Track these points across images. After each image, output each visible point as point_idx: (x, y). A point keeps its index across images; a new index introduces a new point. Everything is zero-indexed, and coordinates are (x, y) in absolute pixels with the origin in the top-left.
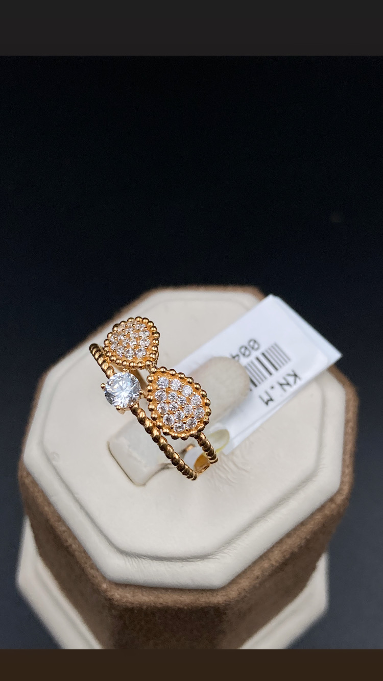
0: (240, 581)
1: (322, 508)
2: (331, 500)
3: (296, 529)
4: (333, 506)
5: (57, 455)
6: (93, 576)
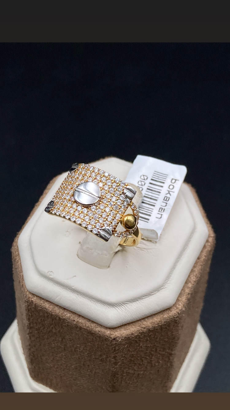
0: (180, 299)
1: (205, 247)
2: (207, 241)
3: (196, 263)
4: (209, 244)
5: (52, 271)
6: (99, 331)
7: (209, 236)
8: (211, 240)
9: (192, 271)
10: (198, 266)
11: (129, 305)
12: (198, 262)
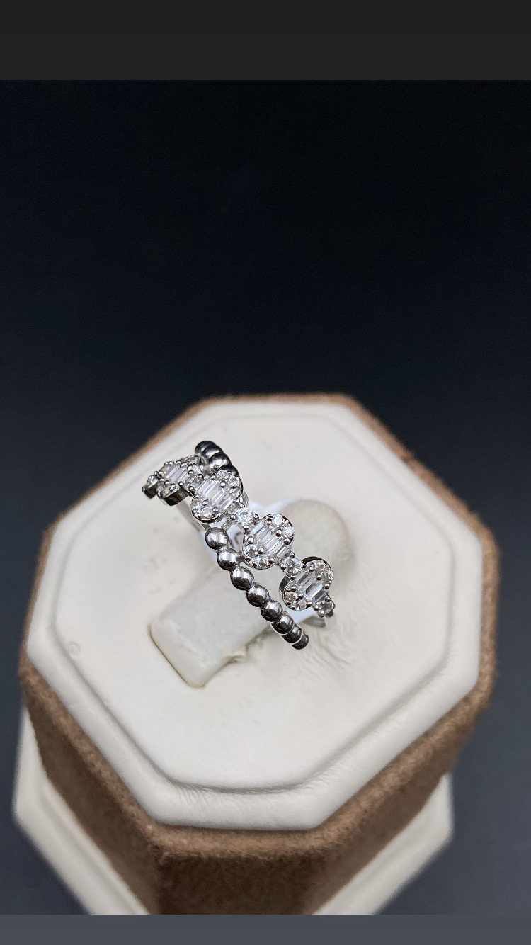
5: (77, 645)
6: (133, 816)
7: (476, 689)
8: (477, 699)
9: (397, 760)
10: (417, 751)
11: (208, 794)
12: (422, 742)
